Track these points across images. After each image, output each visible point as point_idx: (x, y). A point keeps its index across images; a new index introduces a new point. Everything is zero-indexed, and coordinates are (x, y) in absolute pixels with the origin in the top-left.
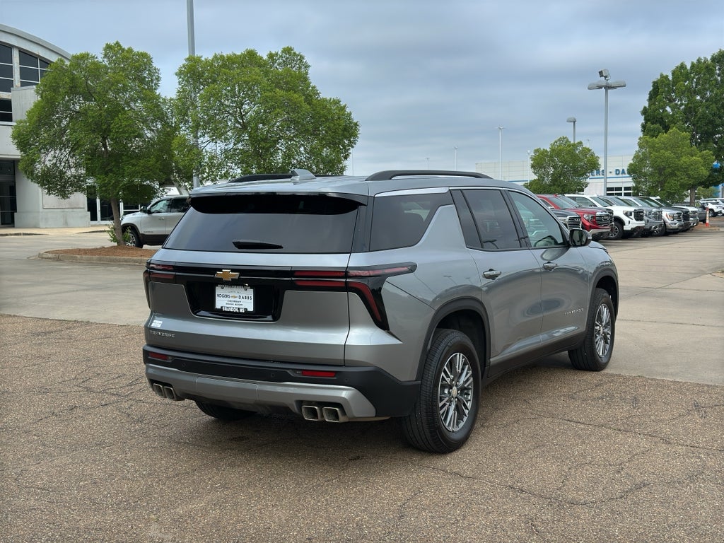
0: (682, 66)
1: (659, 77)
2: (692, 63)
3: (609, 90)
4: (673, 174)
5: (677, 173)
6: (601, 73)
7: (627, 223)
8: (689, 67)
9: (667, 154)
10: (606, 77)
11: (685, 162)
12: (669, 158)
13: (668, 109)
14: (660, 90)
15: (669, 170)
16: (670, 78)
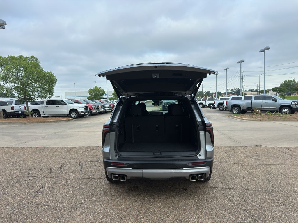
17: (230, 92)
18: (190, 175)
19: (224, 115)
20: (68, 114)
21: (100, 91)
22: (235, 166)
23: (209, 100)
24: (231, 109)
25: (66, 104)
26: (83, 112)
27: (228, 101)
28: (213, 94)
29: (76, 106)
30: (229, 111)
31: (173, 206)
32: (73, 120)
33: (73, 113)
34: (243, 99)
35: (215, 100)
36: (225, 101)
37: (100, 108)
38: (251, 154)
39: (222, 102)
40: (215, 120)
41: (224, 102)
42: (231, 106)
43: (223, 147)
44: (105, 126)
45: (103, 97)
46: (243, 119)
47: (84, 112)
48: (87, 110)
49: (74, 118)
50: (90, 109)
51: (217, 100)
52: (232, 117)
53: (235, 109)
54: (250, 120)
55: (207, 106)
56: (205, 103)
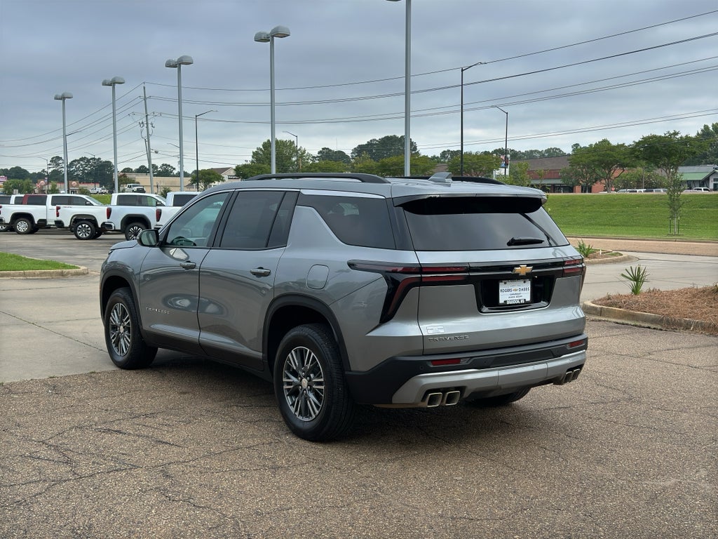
55: (67, 228)
56: (58, 215)
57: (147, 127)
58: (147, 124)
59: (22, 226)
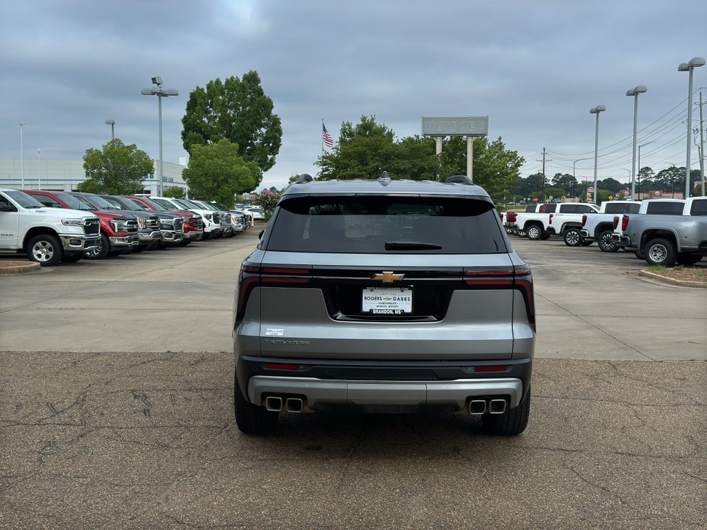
0: (218, 82)
1: (196, 90)
2: (227, 79)
3: (162, 98)
4: (225, 181)
5: (229, 180)
6: (154, 80)
7: (207, 225)
8: (223, 83)
9: (220, 161)
10: (158, 84)
11: (236, 171)
12: (221, 165)
13: (205, 119)
14: (196, 102)
15: (222, 177)
16: (206, 91)
17: (653, 180)
18: (469, 398)
19: (614, 268)
20: (20, 245)
21: (130, 161)
22: (608, 405)
23: (565, 210)
24: (642, 248)
25: (15, 210)
26: (78, 241)
27: (631, 216)
28: (586, 185)
29: (52, 218)
30: (635, 252)
31: (423, 480)
32: (41, 271)
33: (39, 244)
34: (687, 211)
35: (589, 210)
36: (621, 216)
37: (141, 226)
38: (667, 380)
39: (610, 218)
40: (576, 283)
41: (617, 220)
42: (641, 234)
43: (583, 360)
44: (247, 267)
45: (143, 183)
46: (678, 284)
47: (83, 242)
48: (93, 236)
49: (43, 264)
50: (103, 231)
51: (595, 212)
52: (641, 275)
53: (655, 247)
54: (701, 287)
55: (557, 234)
56: (550, 223)
57: (701, 134)
58: (702, 130)
59: (533, 233)
